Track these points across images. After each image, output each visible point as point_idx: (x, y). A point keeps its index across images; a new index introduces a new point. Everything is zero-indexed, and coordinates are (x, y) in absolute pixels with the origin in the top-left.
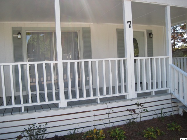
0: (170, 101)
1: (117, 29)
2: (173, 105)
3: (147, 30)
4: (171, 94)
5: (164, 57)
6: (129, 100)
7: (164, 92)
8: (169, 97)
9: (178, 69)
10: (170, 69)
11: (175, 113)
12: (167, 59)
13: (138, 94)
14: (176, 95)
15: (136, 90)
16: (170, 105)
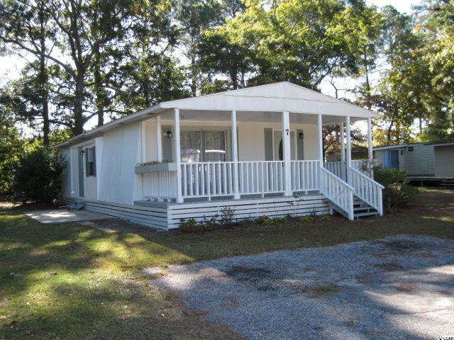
0: (321, 201)
1: (265, 129)
2: (324, 205)
3: (298, 130)
4: (322, 195)
5: (316, 161)
6: (286, 197)
7: (316, 193)
8: (320, 197)
9: (329, 172)
10: (321, 171)
11: (326, 213)
12: (319, 162)
13: (294, 193)
14: (327, 196)
15: (292, 189)
16: (321, 205)
